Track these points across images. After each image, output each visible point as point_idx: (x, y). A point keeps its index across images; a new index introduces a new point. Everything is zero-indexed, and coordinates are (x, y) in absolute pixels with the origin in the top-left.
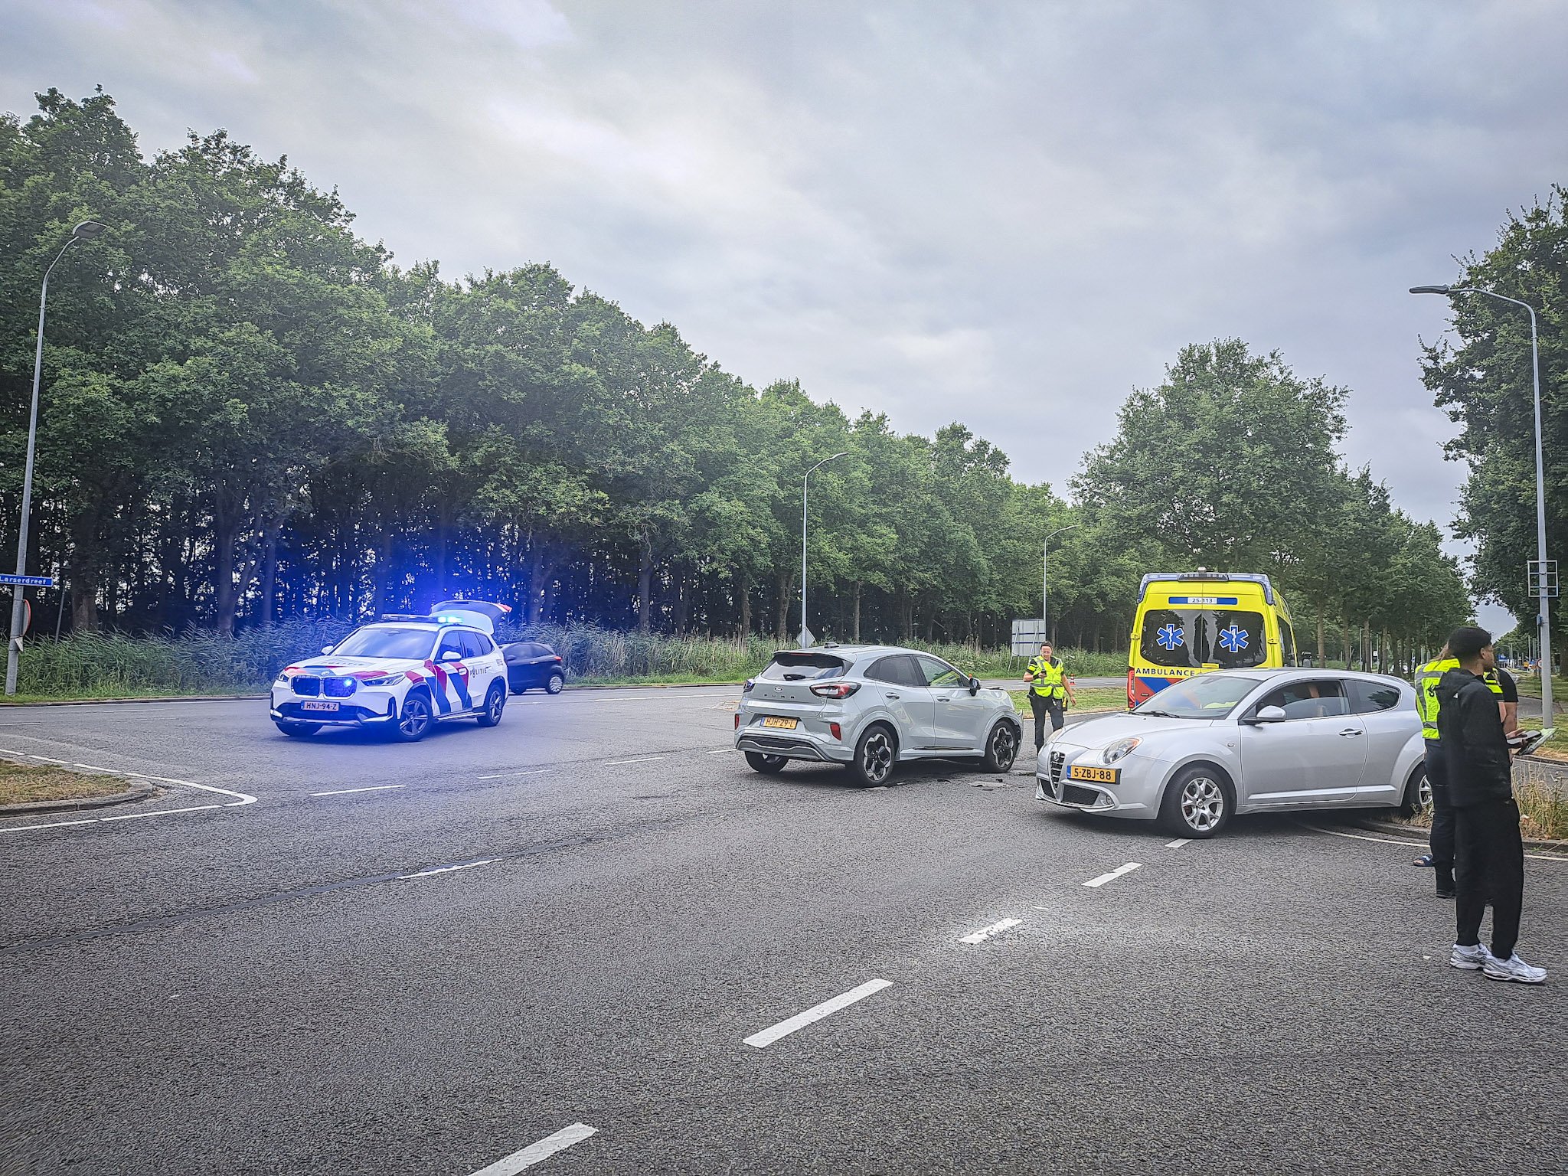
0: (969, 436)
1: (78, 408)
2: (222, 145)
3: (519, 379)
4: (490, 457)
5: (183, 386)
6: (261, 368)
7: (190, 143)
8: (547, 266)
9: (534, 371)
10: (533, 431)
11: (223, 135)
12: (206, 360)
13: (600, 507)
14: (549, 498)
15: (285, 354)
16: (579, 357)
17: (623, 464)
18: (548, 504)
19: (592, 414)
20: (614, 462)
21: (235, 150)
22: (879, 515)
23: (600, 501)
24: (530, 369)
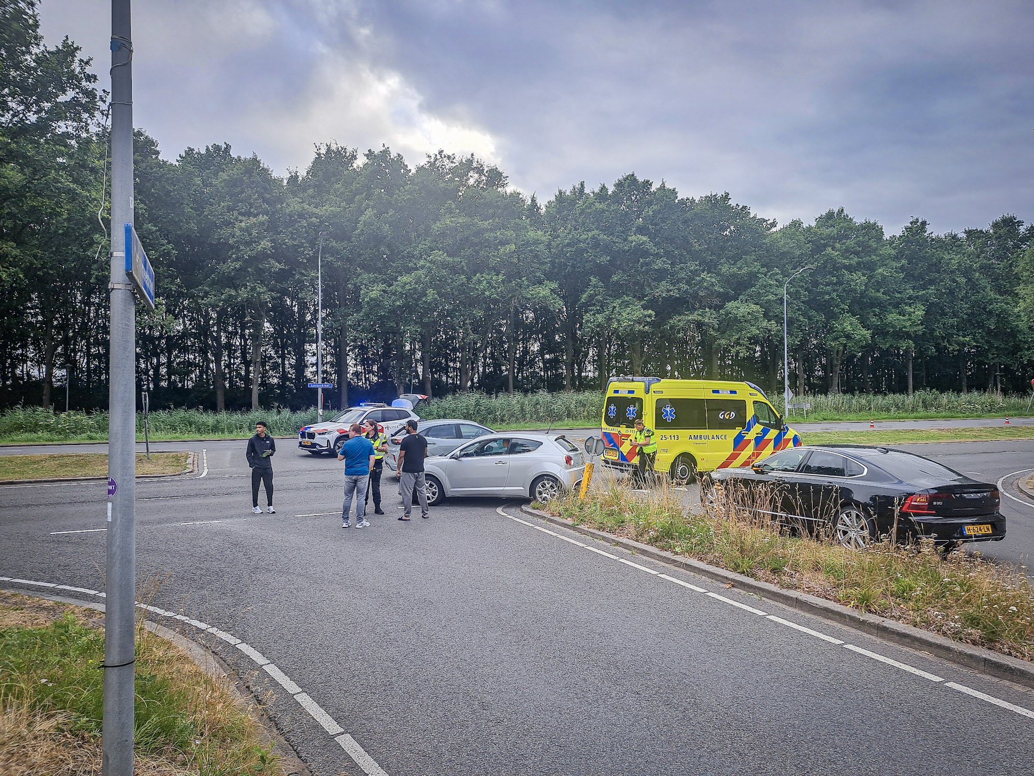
0: (1020, 223)
1: (368, 303)
2: (443, 156)
3: (607, 249)
4: (591, 297)
5: (408, 287)
6: (444, 272)
7: (428, 159)
8: (633, 175)
9: (615, 243)
10: (615, 278)
11: (442, 151)
12: (420, 272)
13: (648, 320)
14: (619, 317)
15: (461, 262)
16: (641, 230)
17: (668, 291)
18: (619, 321)
19: (647, 264)
20: (663, 289)
21: (449, 157)
22: (917, 297)
23: (650, 316)
24: (613, 242)
